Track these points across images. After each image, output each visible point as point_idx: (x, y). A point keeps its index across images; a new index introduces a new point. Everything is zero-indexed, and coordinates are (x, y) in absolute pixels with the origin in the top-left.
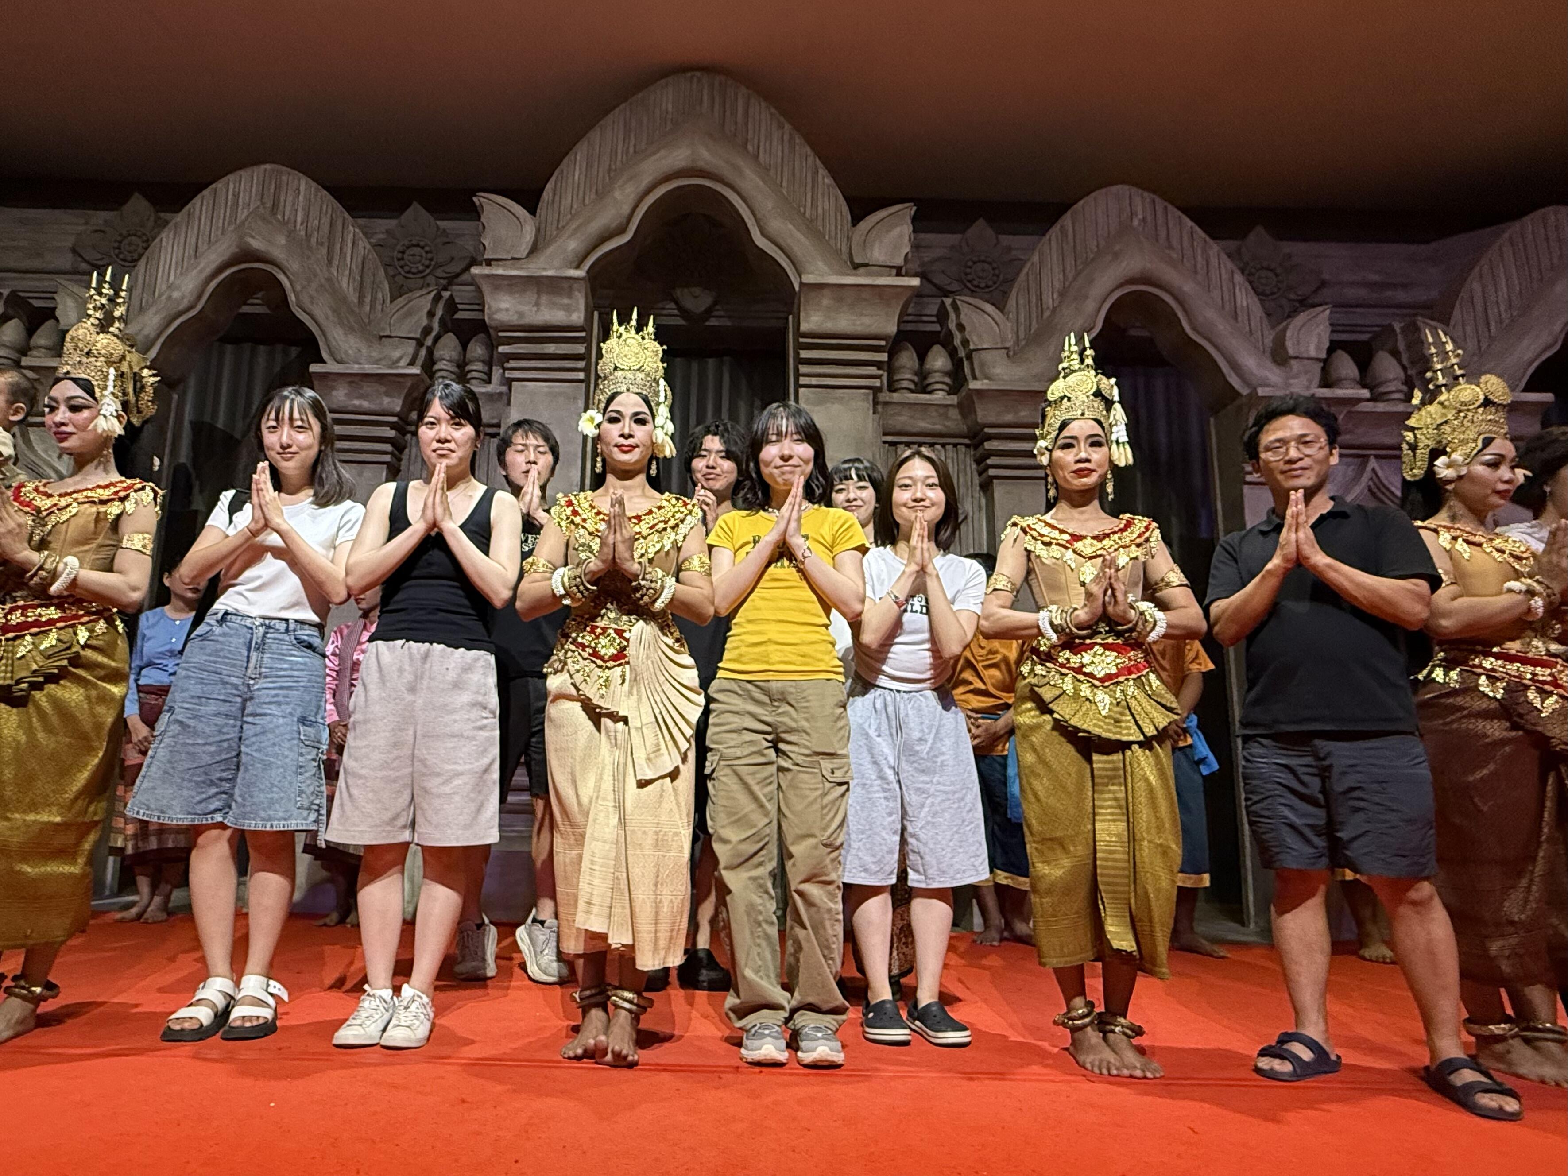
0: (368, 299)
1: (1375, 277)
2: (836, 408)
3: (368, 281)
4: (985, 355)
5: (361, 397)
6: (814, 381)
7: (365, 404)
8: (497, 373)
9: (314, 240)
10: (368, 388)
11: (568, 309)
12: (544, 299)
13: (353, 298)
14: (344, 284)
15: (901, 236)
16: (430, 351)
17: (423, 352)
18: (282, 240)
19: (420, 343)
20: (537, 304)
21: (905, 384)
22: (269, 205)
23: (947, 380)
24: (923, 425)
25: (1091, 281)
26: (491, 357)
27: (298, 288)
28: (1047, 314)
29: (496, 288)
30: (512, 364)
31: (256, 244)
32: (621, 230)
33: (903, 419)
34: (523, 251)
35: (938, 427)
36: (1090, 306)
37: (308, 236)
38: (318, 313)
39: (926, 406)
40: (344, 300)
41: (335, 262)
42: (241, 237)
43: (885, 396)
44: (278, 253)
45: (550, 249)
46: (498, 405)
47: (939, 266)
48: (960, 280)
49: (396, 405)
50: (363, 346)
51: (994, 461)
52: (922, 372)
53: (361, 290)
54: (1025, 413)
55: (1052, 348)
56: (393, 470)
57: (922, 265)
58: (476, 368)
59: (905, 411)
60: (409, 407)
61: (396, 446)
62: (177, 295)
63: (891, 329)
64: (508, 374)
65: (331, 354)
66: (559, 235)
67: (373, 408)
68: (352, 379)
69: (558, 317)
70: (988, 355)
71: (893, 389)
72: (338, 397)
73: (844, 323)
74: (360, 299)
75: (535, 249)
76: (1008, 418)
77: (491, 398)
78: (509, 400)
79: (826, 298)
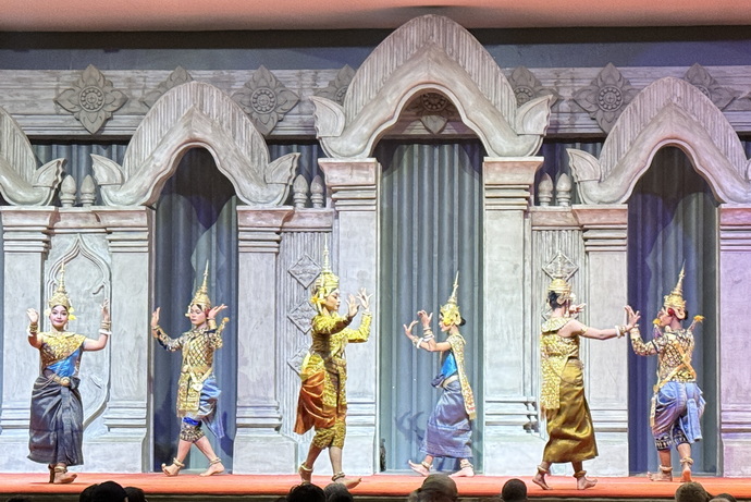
0: (256, 159)
2: (504, 221)
3: (256, 148)
4: (586, 184)
5: (262, 219)
6: (493, 207)
7: (264, 223)
8: (329, 201)
9: (224, 125)
10: (265, 216)
11: (367, 176)
12: (355, 171)
13: (249, 159)
14: (244, 152)
15: (542, 117)
16: (291, 187)
17: (288, 188)
18: (209, 130)
19: (287, 185)
20: (351, 174)
21: (545, 199)
22: (198, 106)
23: (568, 196)
24: (554, 222)
25: (644, 140)
26: (325, 190)
27: (222, 158)
28: (623, 156)
29: (331, 169)
30: (339, 203)
31: (198, 135)
32: (392, 118)
33: (543, 218)
34: (339, 131)
35: (562, 223)
36: (643, 155)
37: (221, 123)
38: (233, 172)
39: (555, 213)
40: (245, 163)
41: (237, 138)
42: (190, 132)
43: (533, 208)
44: (209, 138)
45: (354, 133)
46: (331, 218)
47: (583, 96)
48: (597, 104)
49: (279, 223)
50: (259, 190)
51: (589, 242)
52: (555, 192)
53: (252, 154)
54: (603, 219)
55: (621, 180)
56: (277, 254)
57: (574, 94)
58: (317, 198)
59: (545, 215)
60: (284, 221)
61: (278, 242)
62: (158, 164)
63: (531, 180)
64: (337, 208)
65: (242, 194)
66: (357, 120)
67: (268, 225)
68: (258, 213)
69: (362, 180)
70: (588, 184)
71: (537, 203)
72: (251, 219)
73: (507, 179)
74: (252, 161)
75: (345, 128)
76: (595, 221)
77: (326, 214)
78: (337, 217)
79: (497, 168)
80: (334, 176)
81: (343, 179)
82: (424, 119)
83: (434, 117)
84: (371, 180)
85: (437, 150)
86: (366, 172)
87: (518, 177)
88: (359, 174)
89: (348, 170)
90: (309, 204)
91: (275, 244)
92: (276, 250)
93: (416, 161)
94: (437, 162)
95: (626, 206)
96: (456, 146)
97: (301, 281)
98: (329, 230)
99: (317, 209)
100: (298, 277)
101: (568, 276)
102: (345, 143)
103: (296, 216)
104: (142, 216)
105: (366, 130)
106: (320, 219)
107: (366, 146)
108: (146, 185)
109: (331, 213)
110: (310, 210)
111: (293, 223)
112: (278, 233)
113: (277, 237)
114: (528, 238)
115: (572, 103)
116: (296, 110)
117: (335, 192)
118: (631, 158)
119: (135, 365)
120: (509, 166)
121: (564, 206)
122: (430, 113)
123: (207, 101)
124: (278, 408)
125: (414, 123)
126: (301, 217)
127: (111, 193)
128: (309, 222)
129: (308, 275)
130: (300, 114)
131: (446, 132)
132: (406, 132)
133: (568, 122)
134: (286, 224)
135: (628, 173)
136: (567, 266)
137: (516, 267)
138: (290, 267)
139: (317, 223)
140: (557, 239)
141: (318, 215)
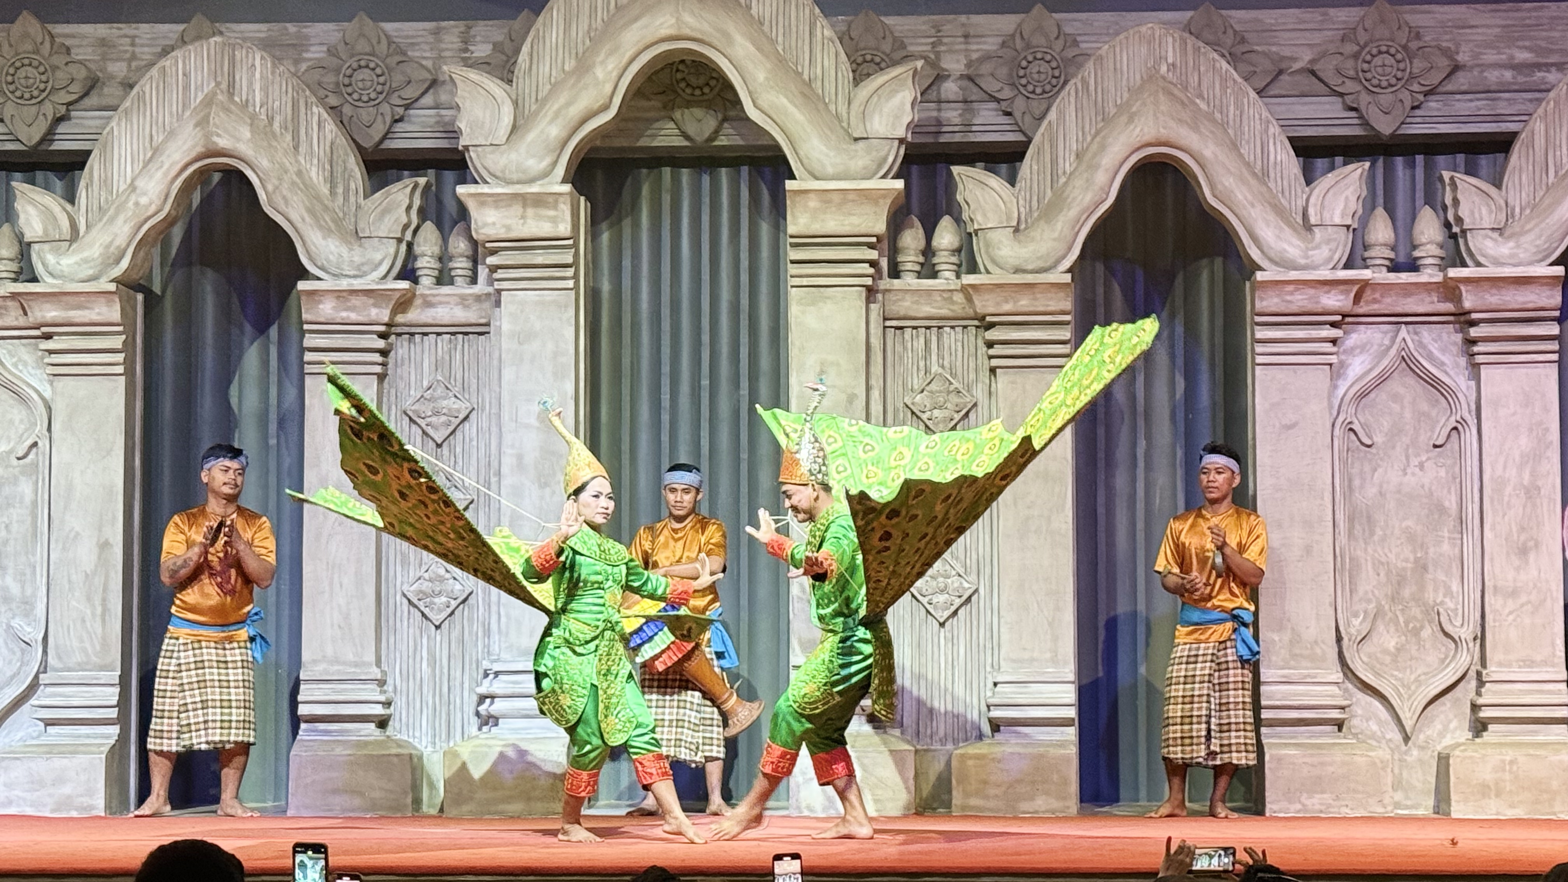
0: (340, 190)
2: (828, 308)
3: (339, 170)
4: (991, 235)
5: (348, 309)
6: (805, 281)
7: (353, 316)
8: (483, 272)
9: (276, 125)
10: (355, 301)
11: (554, 221)
12: (530, 211)
13: (325, 190)
14: (316, 176)
15: (903, 104)
16: (410, 245)
17: (403, 247)
18: (246, 133)
19: (400, 240)
20: (523, 217)
21: (909, 266)
22: (224, 86)
23: (954, 259)
24: (927, 310)
25: (1103, 147)
26: (476, 251)
27: (270, 188)
28: (1063, 180)
29: (482, 204)
30: (500, 274)
31: (223, 143)
32: (605, 108)
33: (907, 304)
34: (502, 133)
35: (944, 312)
36: (1101, 177)
37: (271, 120)
38: (294, 216)
39: (929, 292)
40: (318, 198)
41: (302, 149)
42: (207, 136)
43: (886, 283)
44: (245, 149)
45: (531, 136)
46: (487, 305)
47: (986, 68)
48: (1013, 85)
49: (384, 315)
50: (344, 251)
51: (997, 350)
52: (928, 251)
53: (332, 182)
54: (1024, 303)
55: (1059, 226)
56: (381, 377)
57: (969, 65)
58: (460, 265)
59: (908, 297)
60: (394, 312)
61: (384, 353)
62: (144, 200)
63: (880, 227)
64: (497, 285)
65: (311, 259)
66: (537, 113)
67: (361, 319)
68: (340, 295)
69: (545, 229)
70: (993, 236)
71: (895, 272)
72: (327, 309)
73: (832, 224)
74: (333, 192)
75: (514, 128)
76: (1007, 307)
77: (478, 298)
78: (498, 304)
79: (813, 203)
80: (490, 220)
81: (508, 228)
82: (677, 115)
83: (698, 112)
84: (564, 229)
85: (706, 179)
86: (552, 213)
87: (855, 220)
88: (539, 217)
89: (517, 209)
90: (443, 278)
91: (377, 358)
92: (378, 369)
93: (666, 199)
94: (706, 200)
95: (1068, 278)
96: (745, 170)
97: (429, 430)
98: (482, 330)
99: (461, 288)
100: (422, 423)
101: (957, 417)
102: (513, 156)
103: (418, 302)
104: (109, 303)
105: (555, 131)
106: (466, 307)
107: (555, 163)
108: (121, 241)
109: (488, 295)
110: (446, 290)
111: (413, 315)
112: (383, 336)
113: (381, 344)
114: (876, 342)
115: (965, 83)
116: (428, 100)
117: (493, 252)
118: (1078, 183)
119: (97, 602)
120: (836, 197)
121: (947, 279)
122: (688, 105)
123: (242, 78)
124: (382, 683)
125: (657, 125)
126: (428, 304)
127: (51, 259)
128: (444, 313)
129: (443, 419)
130: (437, 107)
131: (722, 141)
132: (643, 142)
133: (957, 121)
134: (400, 318)
135: (1073, 213)
136: (954, 399)
137: (851, 399)
138: (408, 404)
139: (460, 315)
140: (934, 346)
141: (463, 300)
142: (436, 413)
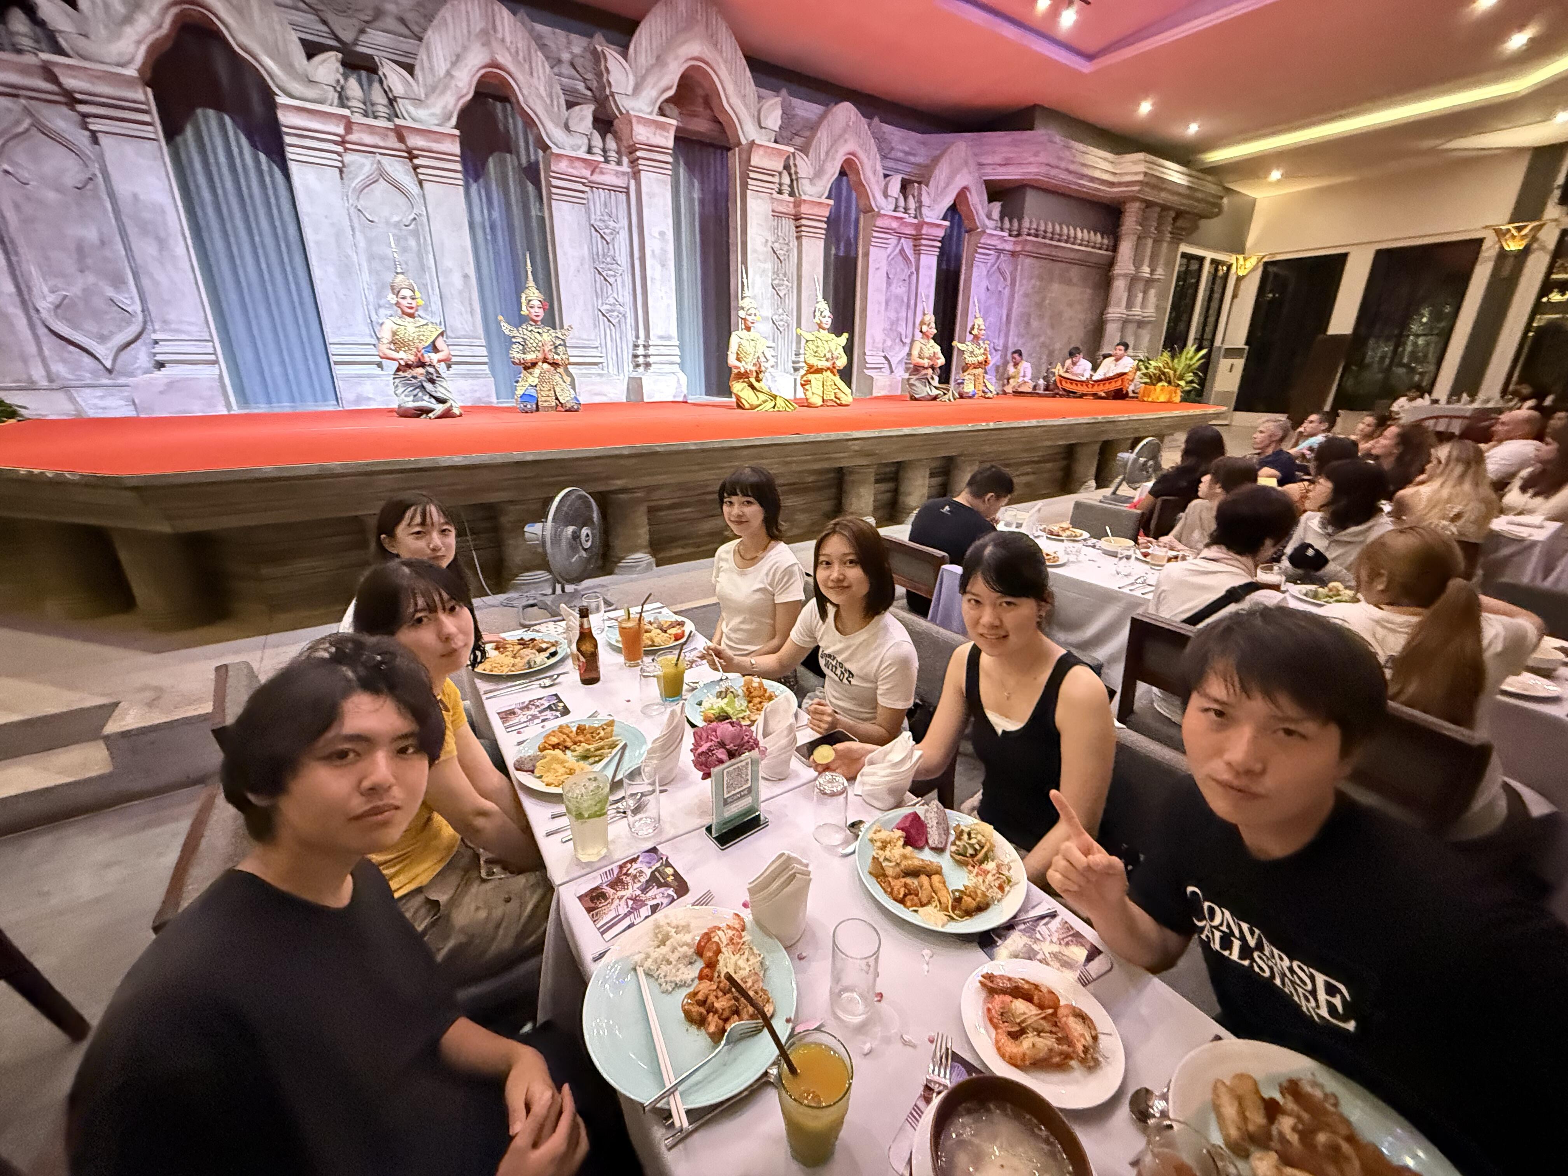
0: (555, 103)
1: (907, 149)
2: (760, 201)
4: (802, 180)
5: (572, 168)
6: (759, 189)
7: (575, 172)
8: (626, 160)
9: (520, 57)
10: (578, 164)
11: (666, 138)
12: (658, 131)
13: (548, 101)
14: (543, 90)
15: (777, 116)
16: (589, 138)
18: (508, 57)
19: (587, 136)
20: (654, 133)
22: (491, 26)
23: (789, 189)
24: (781, 208)
25: (837, 152)
27: (524, 94)
28: (822, 162)
29: (639, 122)
30: (640, 162)
31: (496, 60)
33: (775, 205)
34: (629, 89)
35: (785, 211)
37: (517, 53)
38: (538, 111)
39: (783, 201)
40: (547, 104)
41: (535, 75)
42: (487, 55)
45: (644, 94)
46: (626, 178)
49: (588, 175)
50: (565, 136)
51: (803, 228)
52: (780, 184)
53: (551, 98)
54: (816, 211)
55: (823, 179)
56: (586, 206)
58: (613, 155)
60: (591, 174)
62: (460, 84)
63: (781, 169)
64: (639, 167)
65: (550, 138)
66: (642, 82)
67: (578, 174)
68: (571, 159)
69: (663, 142)
70: (804, 181)
72: (562, 166)
73: (766, 163)
74: (552, 102)
76: (810, 212)
77: (624, 173)
78: (635, 177)
79: (761, 151)
80: (640, 132)
81: (648, 138)
84: (670, 143)
86: (665, 134)
88: (661, 135)
89: (653, 128)
90: (606, 160)
91: (584, 196)
92: (585, 202)
95: (832, 202)
97: (603, 235)
98: (625, 190)
99: (613, 166)
100: (602, 231)
102: (637, 103)
103: (598, 170)
104: (453, 142)
106: (617, 177)
108: (450, 107)
109: (628, 172)
110: (607, 167)
111: (595, 177)
112: (584, 185)
113: (585, 189)
117: (636, 150)
118: (826, 165)
120: (769, 151)
123: (499, 23)
126: (602, 173)
127: (411, 109)
128: (609, 179)
129: (609, 230)
135: (826, 176)
136: (787, 246)
138: (592, 221)
139: (615, 181)
140: (779, 224)
141: (617, 173)
142: (607, 228)
